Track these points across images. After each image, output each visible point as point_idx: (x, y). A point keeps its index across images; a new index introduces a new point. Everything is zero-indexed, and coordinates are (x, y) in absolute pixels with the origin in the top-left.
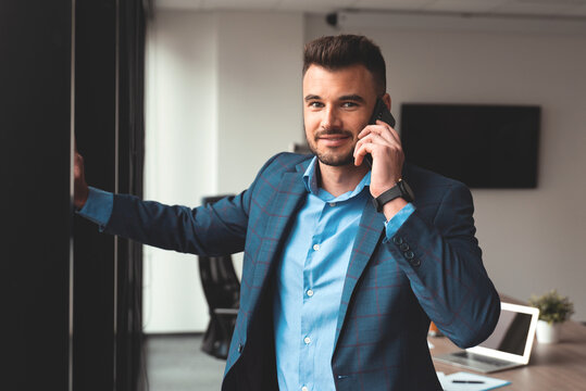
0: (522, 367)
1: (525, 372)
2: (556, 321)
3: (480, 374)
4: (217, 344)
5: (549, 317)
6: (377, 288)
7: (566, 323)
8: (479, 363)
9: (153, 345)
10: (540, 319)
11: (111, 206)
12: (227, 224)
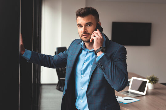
0: (144, 96)
1: (145, 97)
2: (154, 83)
3: (132, 97)
4: (60, 87)
5: (152, 82)
6: (99, 73)
7: (156, 84)
8: (132, 94)
9: (43, 87)
10: (149, 82)
11: (31, 54)
12: (62, 59)
